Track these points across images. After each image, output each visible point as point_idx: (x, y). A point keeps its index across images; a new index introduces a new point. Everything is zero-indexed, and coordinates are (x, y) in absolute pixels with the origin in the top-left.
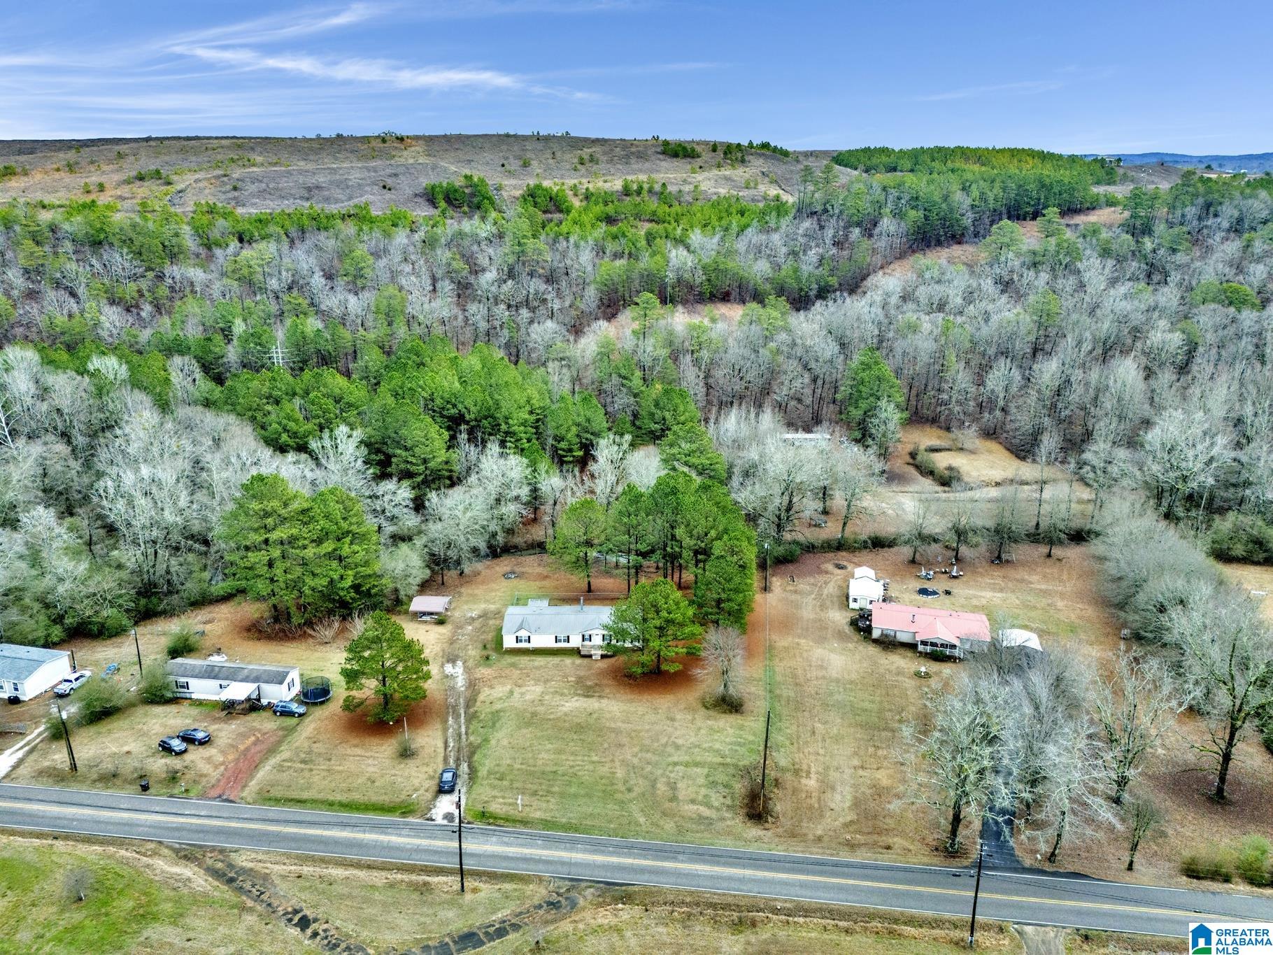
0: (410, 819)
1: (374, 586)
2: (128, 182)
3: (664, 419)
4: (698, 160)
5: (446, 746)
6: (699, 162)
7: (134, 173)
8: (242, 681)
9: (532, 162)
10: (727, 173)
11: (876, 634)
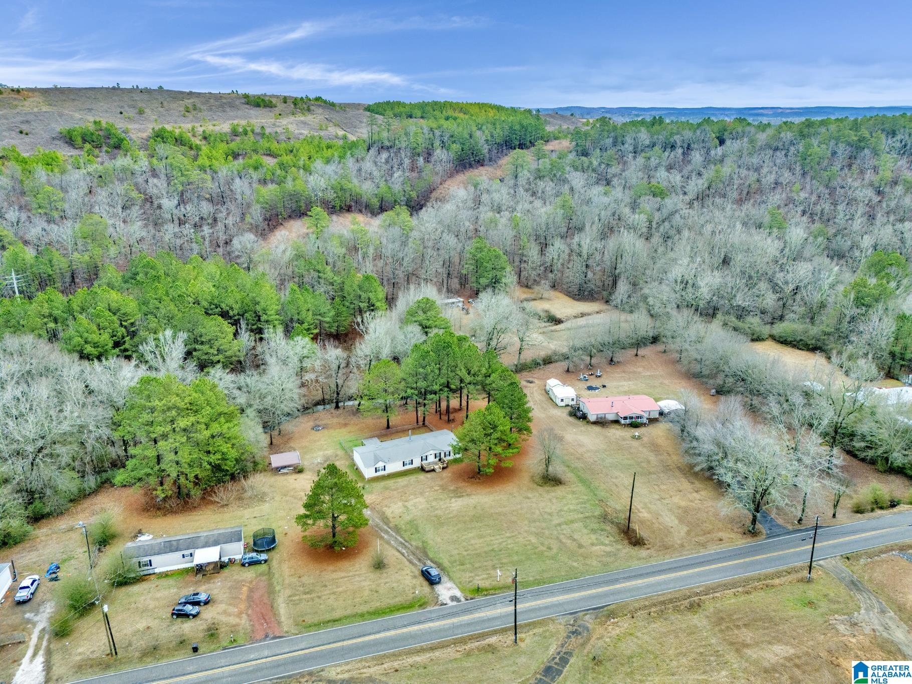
0: (429, 609)
3: (369, 299)
4: (276, 109)
5: (403, 554)
6: (277, 111)
8: (203, 547)
9: (145, 110)
10: (302, 118)
11: (592, 418)
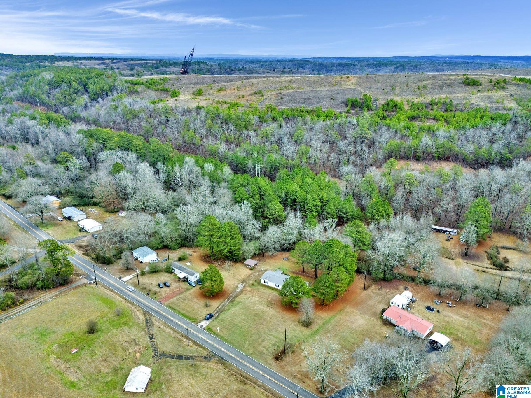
0: (193, 324)
1: (236, 253)
2: (251, 95)
4: (479, 87)
5: (218, 307)
7: (254, 92)
9: (397, 88)
10: (491, 94)
11: (384, 317)
